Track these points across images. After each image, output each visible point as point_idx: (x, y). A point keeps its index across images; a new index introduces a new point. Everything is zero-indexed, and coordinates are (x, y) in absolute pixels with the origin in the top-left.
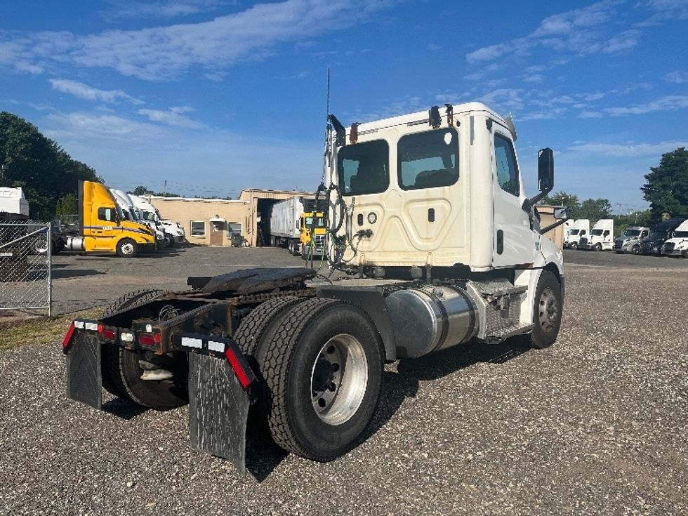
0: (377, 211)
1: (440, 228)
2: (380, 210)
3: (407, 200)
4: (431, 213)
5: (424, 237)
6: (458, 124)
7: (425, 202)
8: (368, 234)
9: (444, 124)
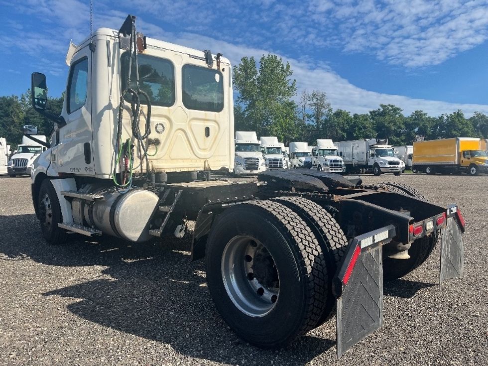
0: (164, 123)
1: (212, 142)
2: (167, 123)
3: (192, 117)
4: (207, 130)
5: (203, 148)
6: (223, 70)
7: (203, 121)
8: (157, 142)
9: (215, 67)
